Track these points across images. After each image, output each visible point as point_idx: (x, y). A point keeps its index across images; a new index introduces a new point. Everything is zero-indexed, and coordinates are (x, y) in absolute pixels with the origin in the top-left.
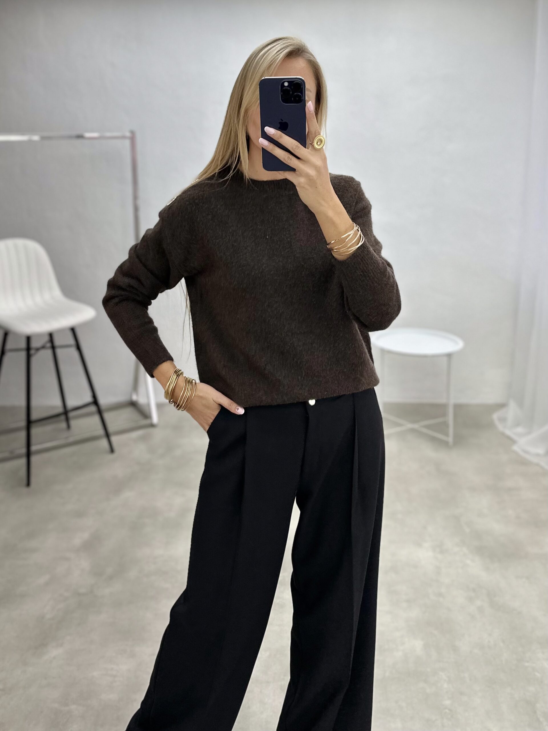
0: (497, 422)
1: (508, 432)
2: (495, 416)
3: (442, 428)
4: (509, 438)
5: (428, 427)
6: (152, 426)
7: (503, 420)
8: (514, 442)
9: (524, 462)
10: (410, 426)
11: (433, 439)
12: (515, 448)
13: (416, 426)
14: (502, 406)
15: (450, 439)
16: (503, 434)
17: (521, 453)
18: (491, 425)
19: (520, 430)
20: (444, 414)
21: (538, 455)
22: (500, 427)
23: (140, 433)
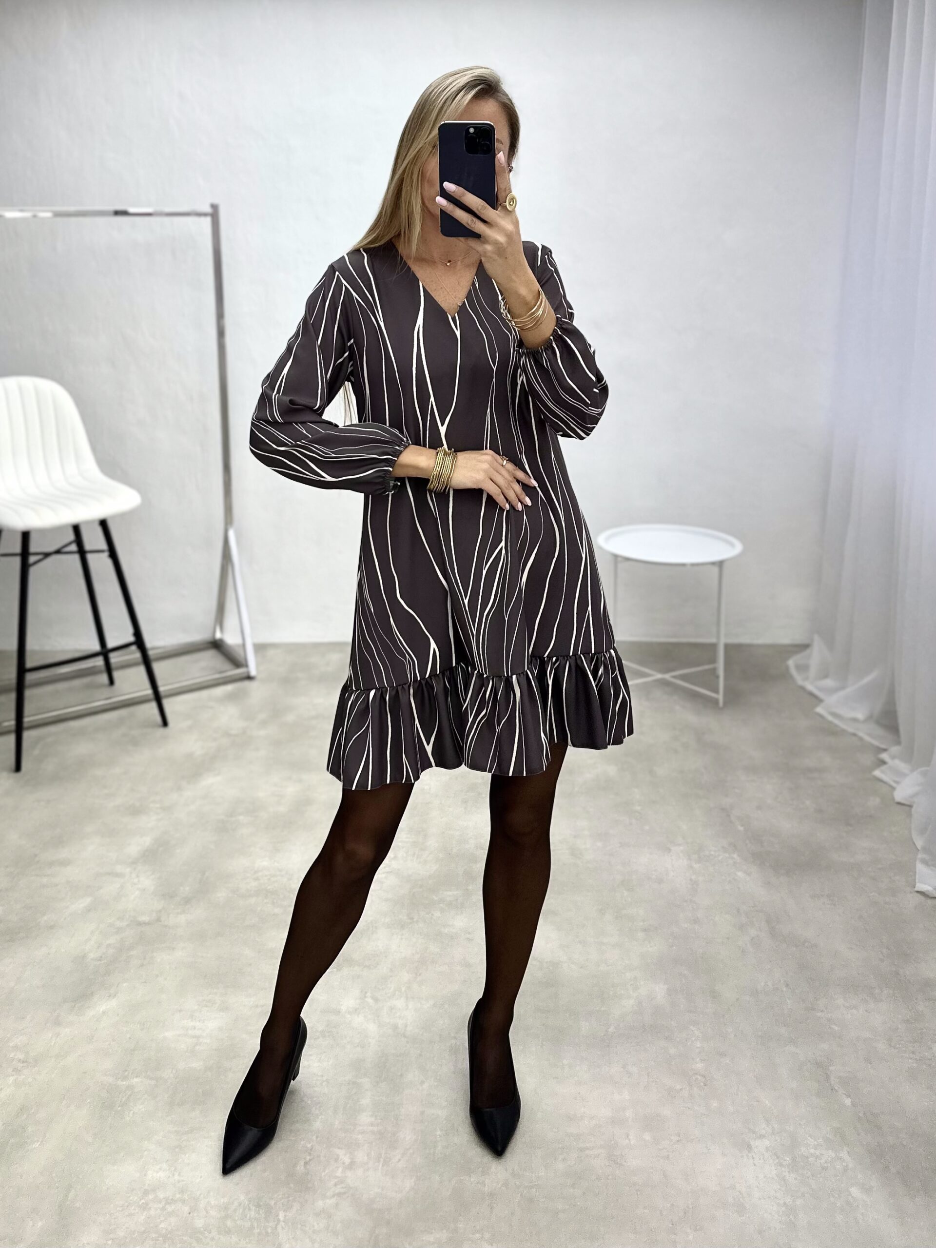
0: (793, 671)
1: (810, 687)
2: (791, 663)
3: (709, 679)
4: (811, 694)
5: (683, 677)
6: (249, 678)
7: (803, 668)
8: (819, 701)
9: (832, 731)
10: (659, 676)
11: (694, 696)
12: (819, 710)
13: (667, 676)
14: (804, 647)
15: (720, 697)
16: (803, 689)
17: (830, 718)
18: (786, 676)
19: (829, 683)
20: (713, 660)
21: (855, 720)
22: (799, 679)
23: (229, 688)
